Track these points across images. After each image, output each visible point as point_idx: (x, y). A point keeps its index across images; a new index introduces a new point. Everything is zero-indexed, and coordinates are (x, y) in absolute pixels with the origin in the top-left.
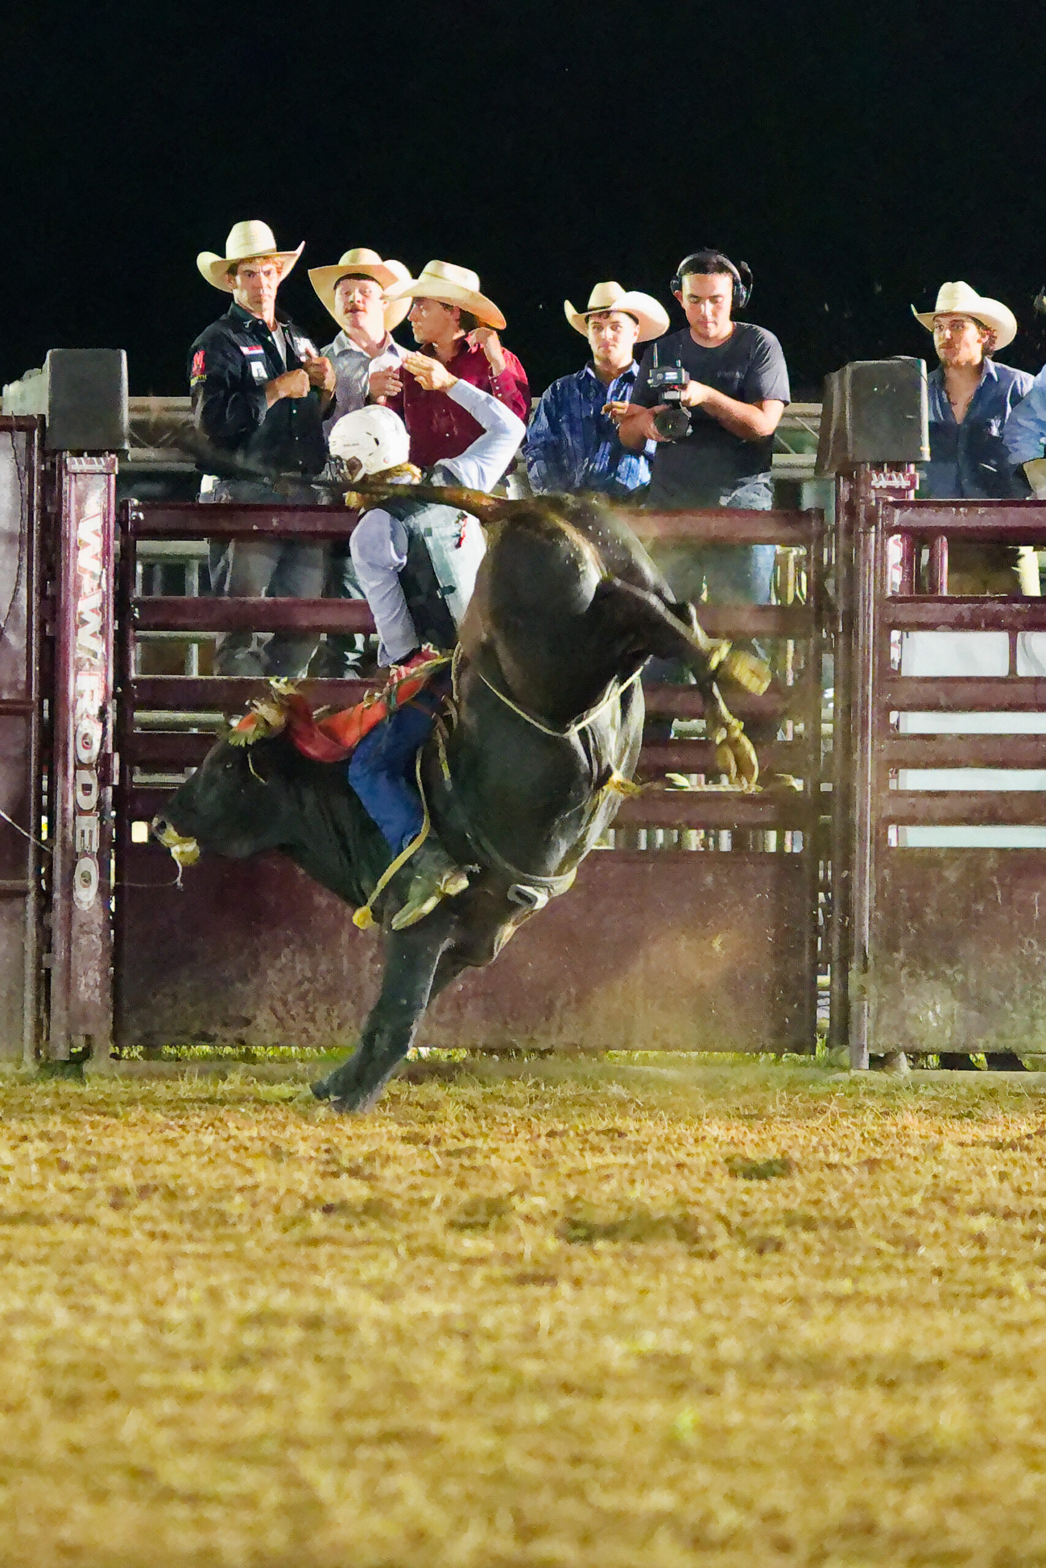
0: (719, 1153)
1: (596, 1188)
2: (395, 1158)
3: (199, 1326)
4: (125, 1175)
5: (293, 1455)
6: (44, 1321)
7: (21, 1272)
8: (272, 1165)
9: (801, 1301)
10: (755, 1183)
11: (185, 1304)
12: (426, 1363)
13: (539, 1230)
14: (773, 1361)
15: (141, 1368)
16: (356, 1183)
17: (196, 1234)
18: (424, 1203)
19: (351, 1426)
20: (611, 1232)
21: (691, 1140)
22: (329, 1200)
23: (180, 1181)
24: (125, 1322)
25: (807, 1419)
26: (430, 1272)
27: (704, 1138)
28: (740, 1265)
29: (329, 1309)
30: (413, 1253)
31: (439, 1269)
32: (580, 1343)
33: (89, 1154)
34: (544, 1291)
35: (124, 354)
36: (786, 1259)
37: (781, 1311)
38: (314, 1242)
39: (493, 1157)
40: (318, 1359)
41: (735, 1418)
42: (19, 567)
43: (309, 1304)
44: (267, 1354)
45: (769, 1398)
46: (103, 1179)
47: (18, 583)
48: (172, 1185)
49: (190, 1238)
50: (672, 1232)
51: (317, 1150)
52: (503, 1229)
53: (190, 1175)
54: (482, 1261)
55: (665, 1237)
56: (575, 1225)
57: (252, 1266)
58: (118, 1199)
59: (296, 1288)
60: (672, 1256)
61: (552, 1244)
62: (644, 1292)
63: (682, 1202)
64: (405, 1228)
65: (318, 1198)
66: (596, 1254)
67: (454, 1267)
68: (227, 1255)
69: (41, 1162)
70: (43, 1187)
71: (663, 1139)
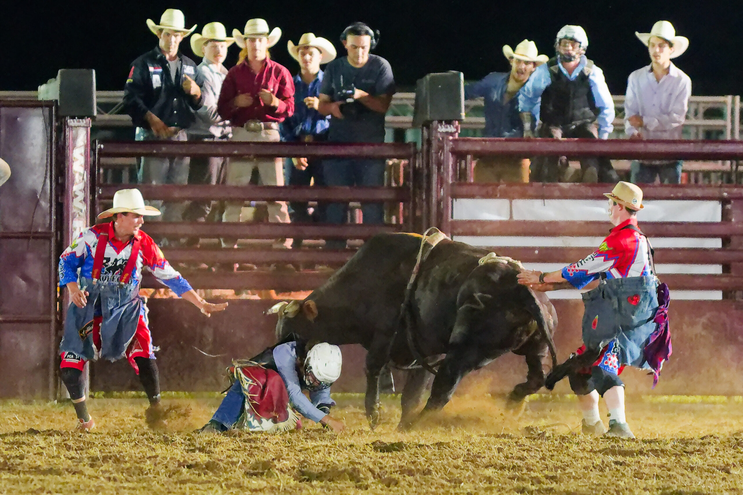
0: (369, 440)
1: (313, 457)
2: (220, 443)
4: (96, 451)
8: (164, 446)
10: (386, 454)
13: (287, 476)
16: (202, 455)
17: (130, 478)
18: (233, 463)
20: (320, 477)
22: (190, 462)
23: (122, 454)
28: (379, 492)
30: (228, 487)
33: (80, 442)
35: (94, 72)
36: (399, 489)
38: (183, 482)
39: (266, 443)
42: (46, 170)
46: (87, 453)
47: (46, 178)
48: (118, 456)
49: (127, 480)
50: (347, 477)
51: (184, 440)
52: (270, 475)
53: (126, 451)
54: (260, 490)
55: (344, 479)
56: (303, 473)
58: (94, 462)
60: (348, 487)
61: (293, 483)
63: (352, 463)
64: (225, 476)
65: (185, 461)
66: (313, 487)
67: (248, 493)
68: (144, 488)
69: (58, 445)
70: (58, 457)
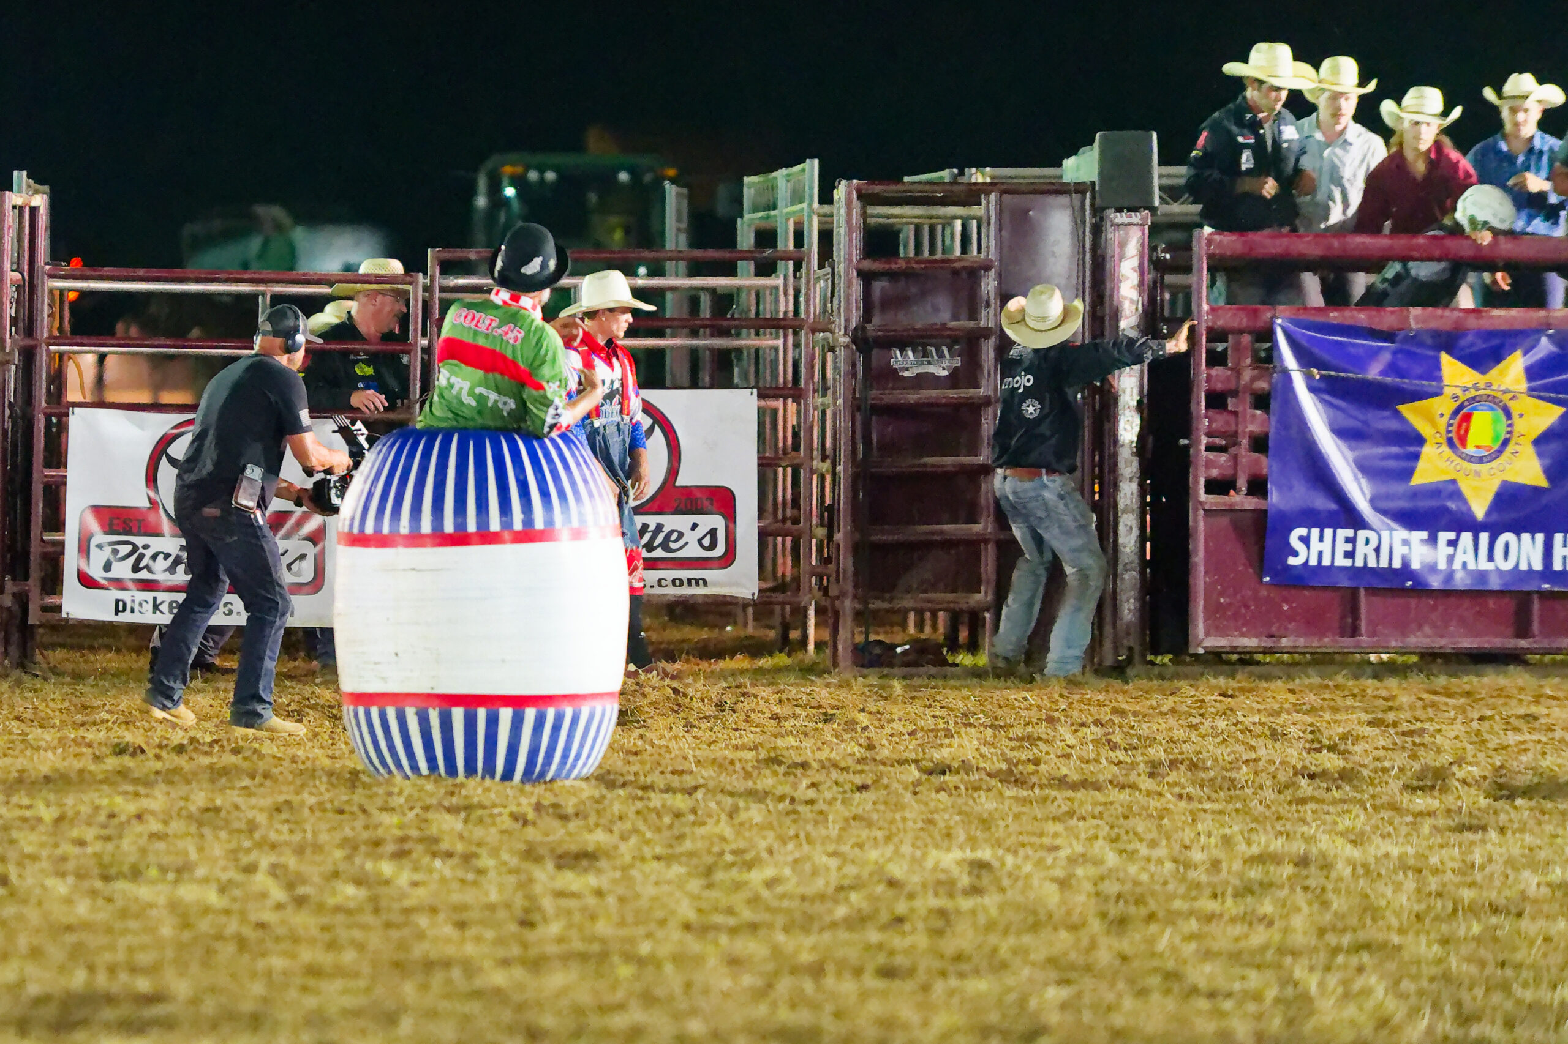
1: (1516, 759)
2: (1363, 737)
3: (1215, 865)
4: (1158, 751)
5: (1288, 960)
6: (1099, 861)
8: (1270, 743)
11: (1205, 847)
12: (1388, 891)
13: (1473, 791)
15: (1172, 896)
16: (1333, 756)
17: (1214, 795)
18: (1386, 770)
19: (1332, 938)
20: (1528, 792)
22: (1313, 769)
23: (1200, 756)
24: (1160, 862)
26: (1391, 822)
29: (1314, 851)
30: (1377, 808)
31: (1397, 820)
32: (1505, 875)
33: (1132, 735)
34: (1477, 836)
35: (1155, 135)
38: (1302, 801)
39: (1438, 736)
40: (1306, 888)
43: (1298, 847)
44: (1268, 885)
46: (1143, 754)
48: (1194, 758)
49: (1209, 798)
51: (1305, 731)
52: (1444, 790)
53: (1208, 751)
54: (1430, 814)
56: (1501, 787)
57: (1255, 819)
58: (1154, 769)
59: (1289, 835)
61: (1483, 802)
62: (1554, 836)
64: (1372, 790)
65: (1304, 767)
66: (1516, 808)
67: (1409, 818)
68: (1237, 811)
69: (1096, 741)
70: (1096, 760)
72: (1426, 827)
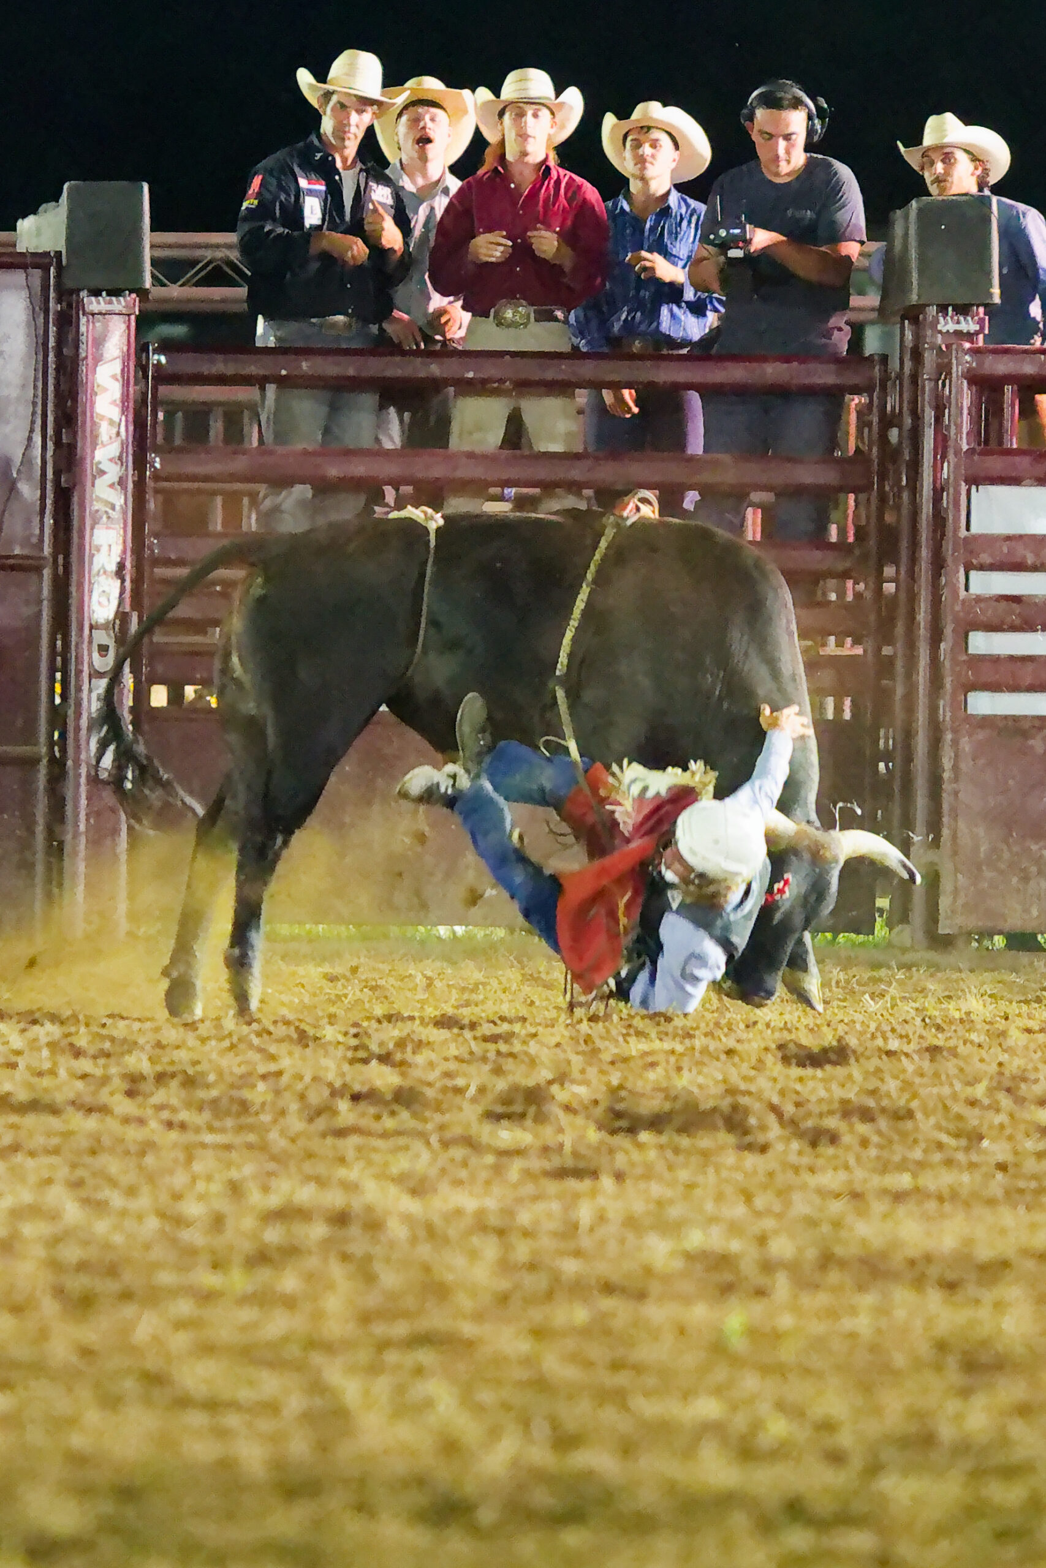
0: (772, 1039)
1: (641, 1076)
2: (429, 1043)
3: (218, 1222)
4: (140, 1060)
5: (317, 1359)
6: (54, 1216)
7: (30, 1163)
8: (297, 1050)
9: (856, 1196)
10: (809, 1071)
11: (201, 1197)
12: (459, 1261)
13: (580, 1121)
14: (827, 1260)
15: (156, 1266)
16: (386, 1069)
18: (459, 1091)
19: (380, 1329)
20: (656, 1123)
21: (742, 1026)
22: (357, 1088)
23: (198, 1068)
24: (140, 1218)
25: (862, 1324)
26: (465, 1164)
27: (755, 1023)
28: (793, 1158)
29: (357, 1204)
30: (445, 1144)
31: (474, 1161)
32: (622, 1241)
33: (103, 1038)
34: (586, 1184)
35: (146, 188)
36: (840, 1152)
37: (836, 1207)
38: (341, 1133)
39: (532, 1043)
40: (345, 1257)
41: (786, 1321)
42: (34, 414)
43: (335, 1199)
44: (291, 1252)
45: (822, 1299)
46: (118, 1064)
47: (32, 431)
48: (191, 1071)
49: (211, 1129)
50: (720, 1123)
51: (346, 1034)
52: (541, 1118)
53: (210, 1061)
54: (519, 1152)
55: (715, 1128)
56: (619, 1115)
57: (274, 1158)
58: (134, 1086)
59: (321, 1182)
60: (722, 1148)
61: (593, 1135)
62: (690, 1186)
63: (731, 1091)
64: (438, 1118)
66: (640, 1146)
67: (490, 1159)
68: (250, 1146)
69: (52, 1045)
70: (53, 1072)
71: (711, 1025)
72: (515, 1169)
